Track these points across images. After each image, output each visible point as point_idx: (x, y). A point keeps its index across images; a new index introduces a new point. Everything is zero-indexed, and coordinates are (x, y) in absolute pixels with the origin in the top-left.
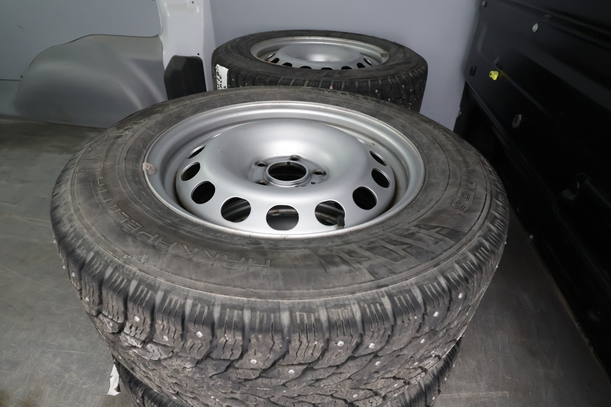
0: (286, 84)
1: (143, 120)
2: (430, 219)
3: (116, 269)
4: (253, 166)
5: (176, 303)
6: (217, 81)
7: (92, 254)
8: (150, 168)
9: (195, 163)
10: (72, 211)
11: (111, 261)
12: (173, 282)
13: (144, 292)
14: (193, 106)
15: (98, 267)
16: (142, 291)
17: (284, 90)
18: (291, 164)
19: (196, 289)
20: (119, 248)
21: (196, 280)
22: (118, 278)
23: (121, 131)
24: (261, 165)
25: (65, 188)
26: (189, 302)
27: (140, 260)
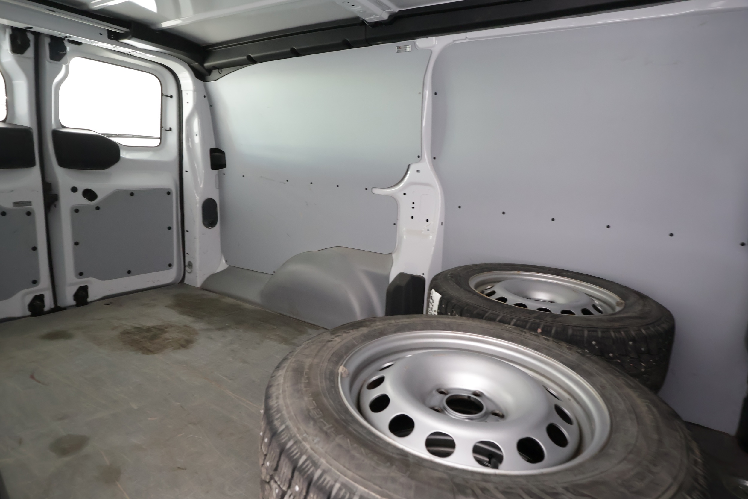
0: (492, 319)
1: (352, 330)
2: (584, 486)
3: (295, 443)
4: (434, 392)
5: (328, 483)
6: (430, 304)
7: (283, 427)
8: (345, 372)
9: (381, 376)
10: (281, 391)
11: (294, 436)
12: (331, 465)
13: (309, 467)
14: (396, 325)
15: (284, 438)
16: (308, 465)
17: (485, 325)
18: (472, 399)
19: (346, 476)
20: (302, 427)
21: (348, 469)
22: (295, 451)
23: (333, 336)
24: (442, 393)
25: (281, 373)
26: (337, 486)
27: (313, 440)
